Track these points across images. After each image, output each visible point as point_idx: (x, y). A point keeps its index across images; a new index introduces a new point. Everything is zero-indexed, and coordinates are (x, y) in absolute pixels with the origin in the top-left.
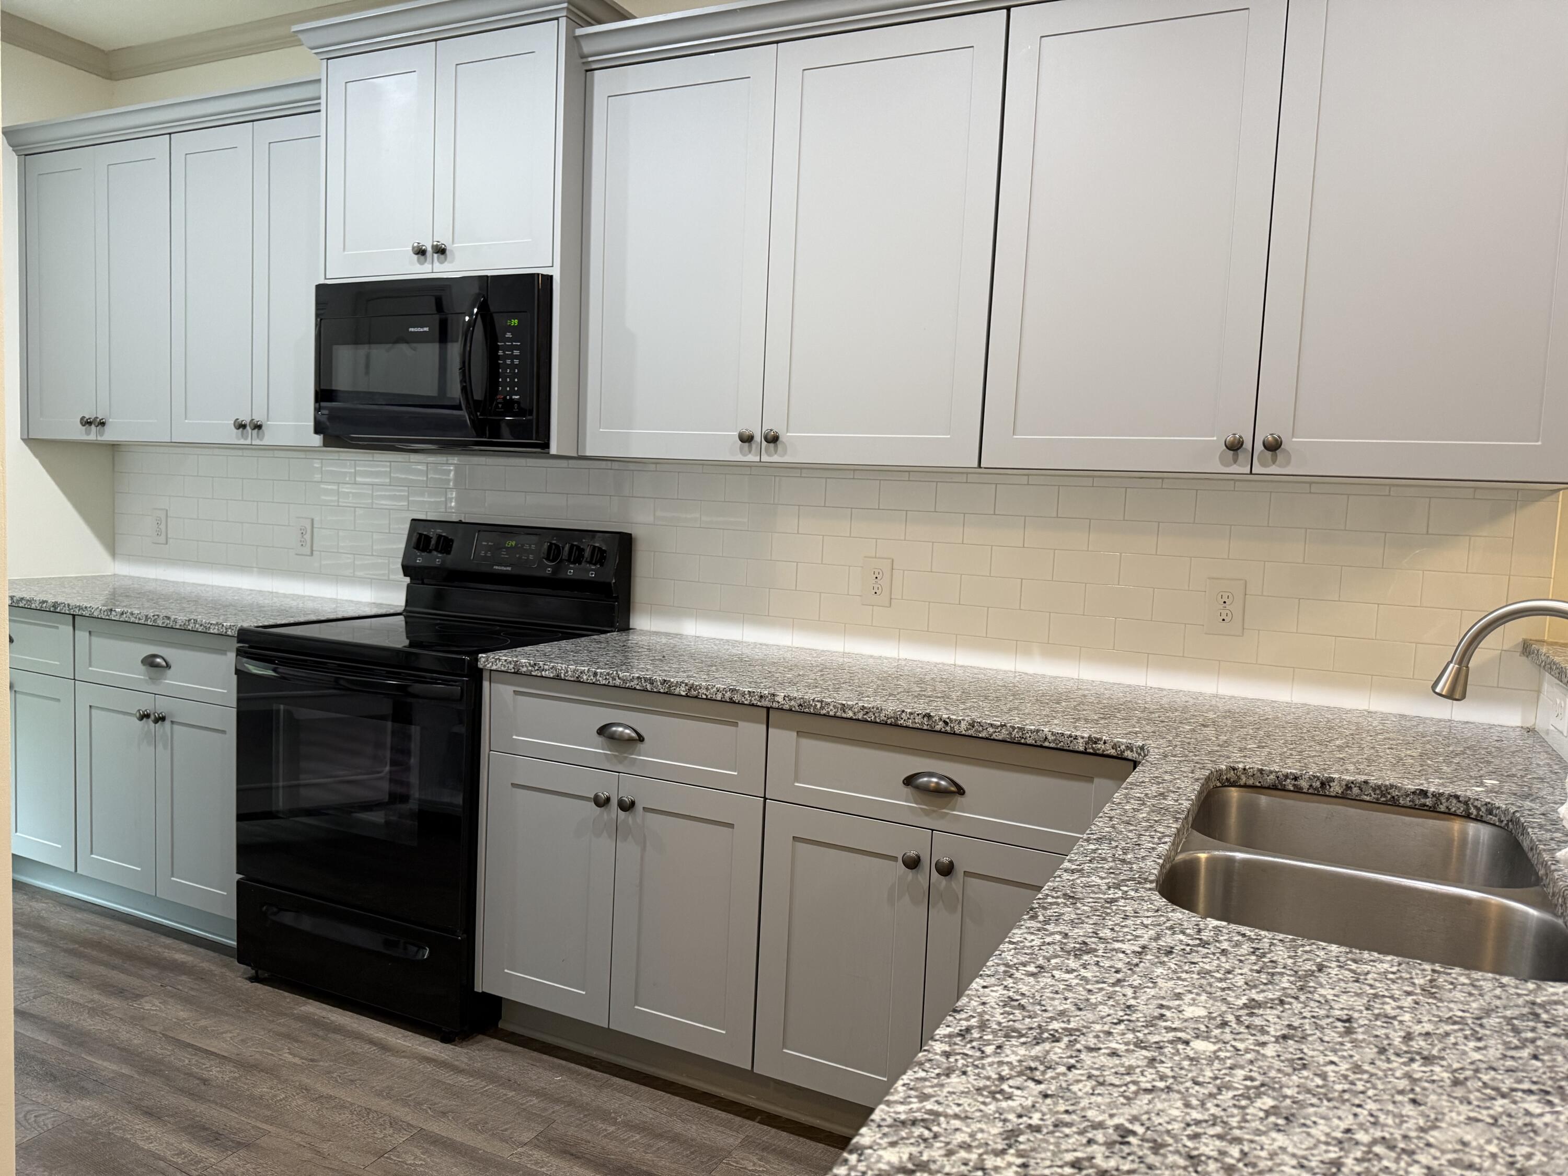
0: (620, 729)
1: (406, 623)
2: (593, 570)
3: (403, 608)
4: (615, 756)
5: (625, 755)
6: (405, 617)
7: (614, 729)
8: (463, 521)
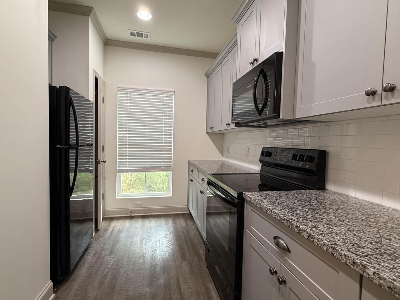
0: (282, 242)
1: (260, 177)
2: (308, 164)
3: (260, 172)
4: (279, 253)
5: (283, 255)
6: (260, 175)
7: (280, 240)
8: (275, 147)
